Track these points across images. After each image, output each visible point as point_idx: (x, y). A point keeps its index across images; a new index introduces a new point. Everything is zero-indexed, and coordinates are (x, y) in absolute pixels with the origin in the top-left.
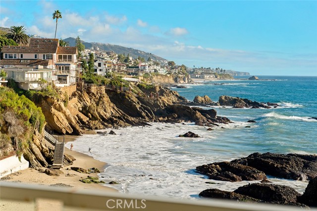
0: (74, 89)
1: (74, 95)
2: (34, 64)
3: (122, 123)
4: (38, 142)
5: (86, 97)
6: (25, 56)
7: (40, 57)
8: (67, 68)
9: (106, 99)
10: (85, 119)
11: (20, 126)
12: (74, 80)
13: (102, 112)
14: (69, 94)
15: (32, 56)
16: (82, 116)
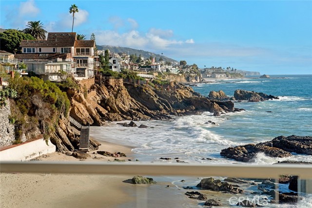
0: (92, 82)
1: (92, 88)
2: (52, 57)
3: (141, 115)
4: (64, 126)
5: (105, 90)
6: (44, 50)
7: (59, 50)
8: (85, 62)
9: (124, 91)
10: (104, 112)
11: (47, 109)
12: (92, 73)
13: (120, 105)
14: (88, 87)
15: (50, 50)
16: (101, 109)
